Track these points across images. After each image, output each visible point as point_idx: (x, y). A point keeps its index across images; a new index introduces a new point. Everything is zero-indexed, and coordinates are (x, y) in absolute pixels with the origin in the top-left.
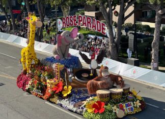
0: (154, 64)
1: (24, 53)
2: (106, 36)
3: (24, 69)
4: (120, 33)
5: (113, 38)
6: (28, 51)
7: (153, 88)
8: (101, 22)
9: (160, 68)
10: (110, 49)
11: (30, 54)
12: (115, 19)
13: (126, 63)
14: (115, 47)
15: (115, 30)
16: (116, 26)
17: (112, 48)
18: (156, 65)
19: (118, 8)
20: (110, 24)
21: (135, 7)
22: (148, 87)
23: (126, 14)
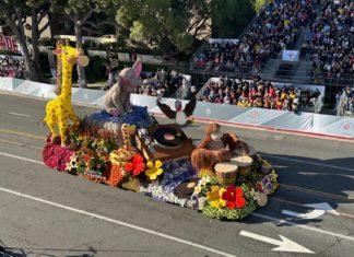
0: (81, 81)
1: (54, 111)
2: (20, 55)
3: (54, 136)
4: (36, 50)
5: (29, 56)
6: (62, 107)
7: (84, 107)
8: (11, 38)
9: (89, 85)
10: (27, 69)
11: (66, 111)
12: (28, 33)
13: (49, 83)
14: (34, 65)
15: (30, 47)
16: (30, 41)
17: (31, 67)
18: (83, 82)
19: (29, 20)
20: (23, 39)
21: (49, 18)
22: (79, 107)
23: (41, 26)
